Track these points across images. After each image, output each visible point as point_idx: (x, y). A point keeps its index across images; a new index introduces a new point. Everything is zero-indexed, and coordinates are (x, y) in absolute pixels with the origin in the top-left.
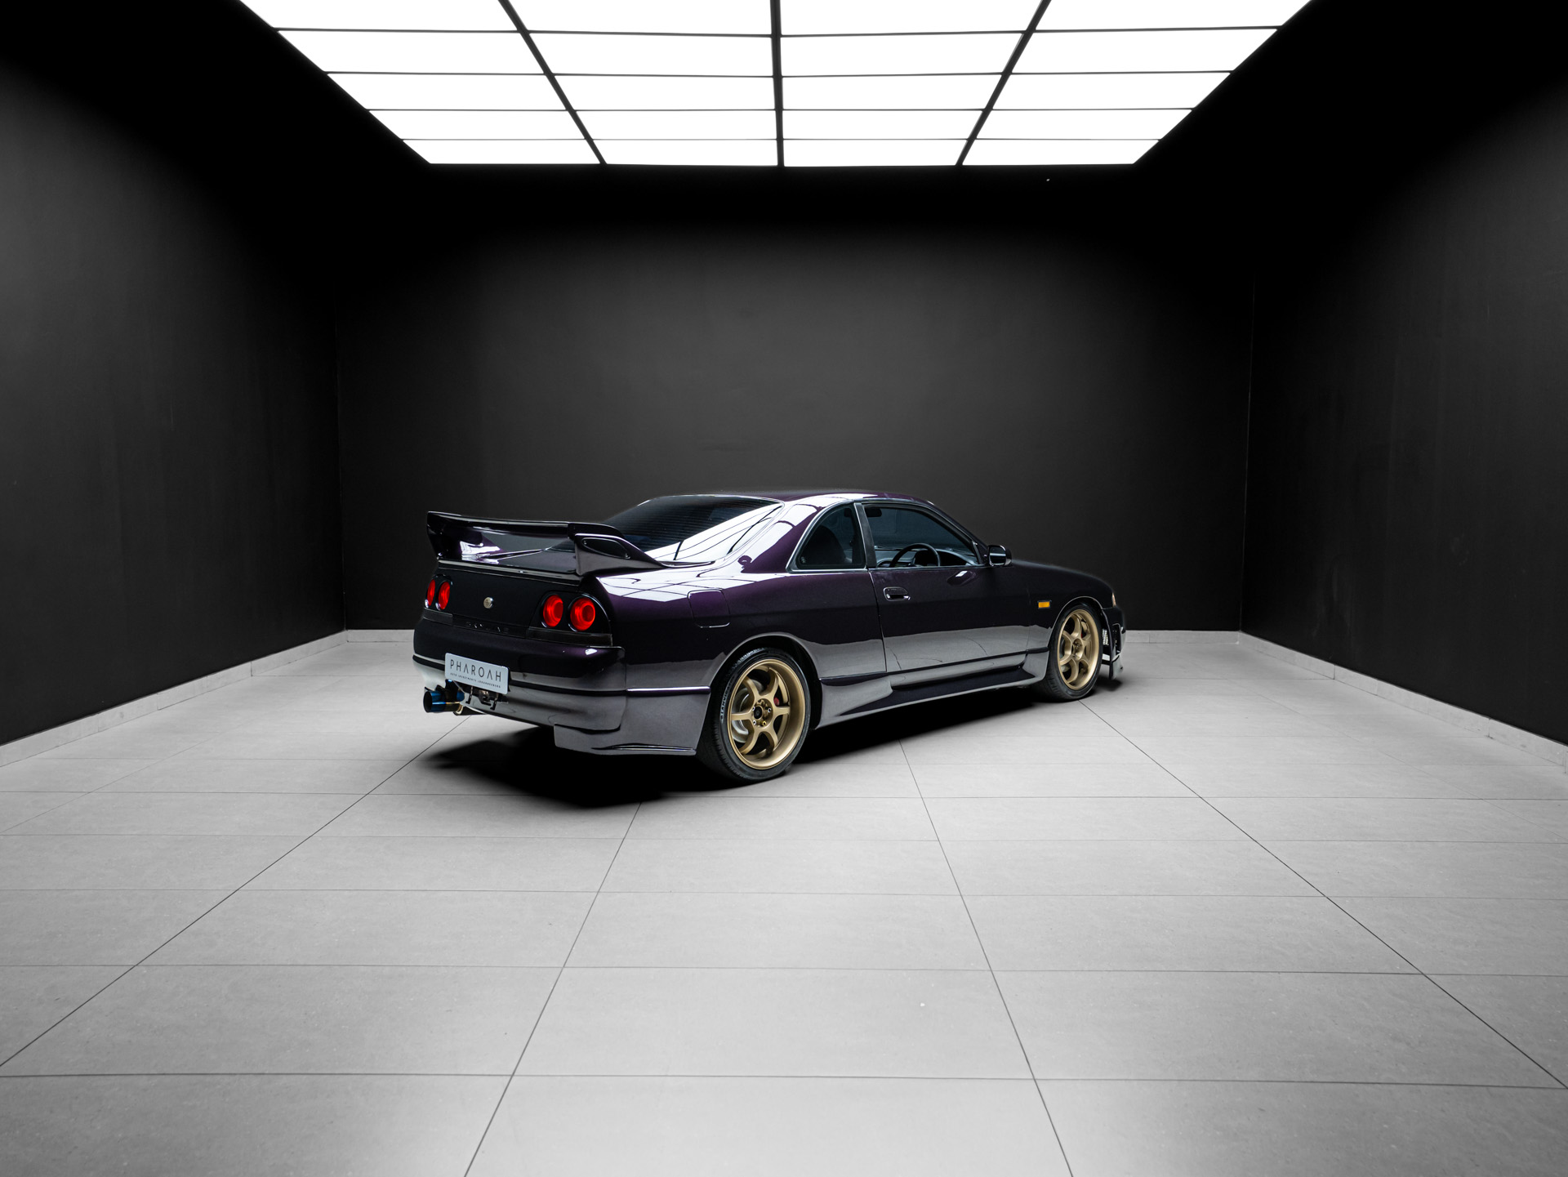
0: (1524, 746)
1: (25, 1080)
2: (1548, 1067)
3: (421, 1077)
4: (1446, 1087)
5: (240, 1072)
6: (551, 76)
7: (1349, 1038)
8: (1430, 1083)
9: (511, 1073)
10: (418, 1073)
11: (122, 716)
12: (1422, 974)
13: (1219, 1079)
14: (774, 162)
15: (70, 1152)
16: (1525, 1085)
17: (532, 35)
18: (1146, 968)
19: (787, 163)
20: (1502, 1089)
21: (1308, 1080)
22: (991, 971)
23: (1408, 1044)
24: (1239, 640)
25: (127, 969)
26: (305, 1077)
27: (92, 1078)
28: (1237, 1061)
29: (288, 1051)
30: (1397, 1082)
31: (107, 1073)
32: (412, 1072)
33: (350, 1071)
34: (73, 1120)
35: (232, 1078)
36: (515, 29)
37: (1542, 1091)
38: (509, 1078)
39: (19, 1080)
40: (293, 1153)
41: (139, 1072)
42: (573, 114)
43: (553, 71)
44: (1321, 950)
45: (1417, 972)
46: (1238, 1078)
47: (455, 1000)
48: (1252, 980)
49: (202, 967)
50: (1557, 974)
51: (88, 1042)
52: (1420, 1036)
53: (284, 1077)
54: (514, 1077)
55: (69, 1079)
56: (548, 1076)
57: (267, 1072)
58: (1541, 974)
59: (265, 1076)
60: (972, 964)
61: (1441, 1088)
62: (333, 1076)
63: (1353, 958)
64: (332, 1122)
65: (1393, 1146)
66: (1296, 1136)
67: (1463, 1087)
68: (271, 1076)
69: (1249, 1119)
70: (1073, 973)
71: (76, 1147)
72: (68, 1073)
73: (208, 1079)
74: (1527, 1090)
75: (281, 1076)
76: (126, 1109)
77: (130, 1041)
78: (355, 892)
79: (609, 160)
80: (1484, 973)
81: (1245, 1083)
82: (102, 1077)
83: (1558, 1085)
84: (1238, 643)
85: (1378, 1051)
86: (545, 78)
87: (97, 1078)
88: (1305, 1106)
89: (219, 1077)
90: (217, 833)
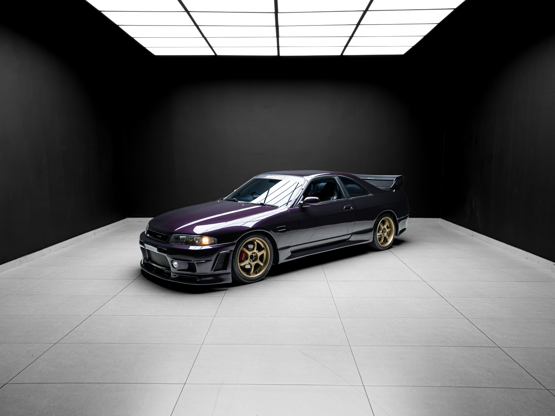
0: (538, 262)
1: (20, 385)
2: (541, 381)
3: (154, 384)
4: (505, 389)
5: (92, 382)
6: (197, 26)
7: (472, 371)
8: (500, 387)
9: (184, 383)
10: (152, 383)
11: (50, 251)
12: (499, 347)
13: (427, 386)
14: (276, 54)
15: (35, 411)
16: (532, 388)
17: (190, 13)
18: (403, 345)
19: (281, 55)
20: (524, 390)
21: (457, 386)
22: (350, 346)
23: (493, 373)
24: (440, 222)
25: (53, 344)
26: (114, 384)
27: (42, 384)
28: (434, 379)
29: (109, 375)
30: (488, 387)
31: (47, 382)
32: (151, 383)
33: (130, 382)
34: (36, 399)
35: (89, 384)
36: (184, 11)
37: (538, 390)
38: (184, 385)
39: (18, 385)
40: (110, 412)
41: (58, 382)
42: (205, 39)
43: (198, 24)
44: (464, 338)
45: (497, 346)
46: (433, 385)
47: (165, 356)
48: (440, 349)
49: (79, 344)
50: (546, 347)
51: (40, 371)
52: (497, 370)
53: (107, 384)
54: (185, 384)
55: (35, 384)
56: (197, 384)
57: (101, 382)
58: (540, 347)
59: (101, 384)
60: (343, 343)
61: (503, 389)
62: (124, 384)
63: (475, 341)
64: (124, 401)
65: (486, 410)
66: (452, 406)
67: (511, 389)
68: (103, 384)
69: (437, 400)
70: (378, 346)
71: (37, 409)
72: (34, 382)
73: (81, 385)
74: (533, 390)
75: (106, 384)
76: (54, 396)
77: (55, 371)
78: (131, 316)
79: (218, 54)
80: (520, 347)
81: (436, 387)
82: (46, 384)
83: (544, 388)
84: (439, 222)
85: (482, 376)
86: (195, 27)
87: (44, 384)
88: (456, 396)
89: (86, 384)
90: (83, 294)
